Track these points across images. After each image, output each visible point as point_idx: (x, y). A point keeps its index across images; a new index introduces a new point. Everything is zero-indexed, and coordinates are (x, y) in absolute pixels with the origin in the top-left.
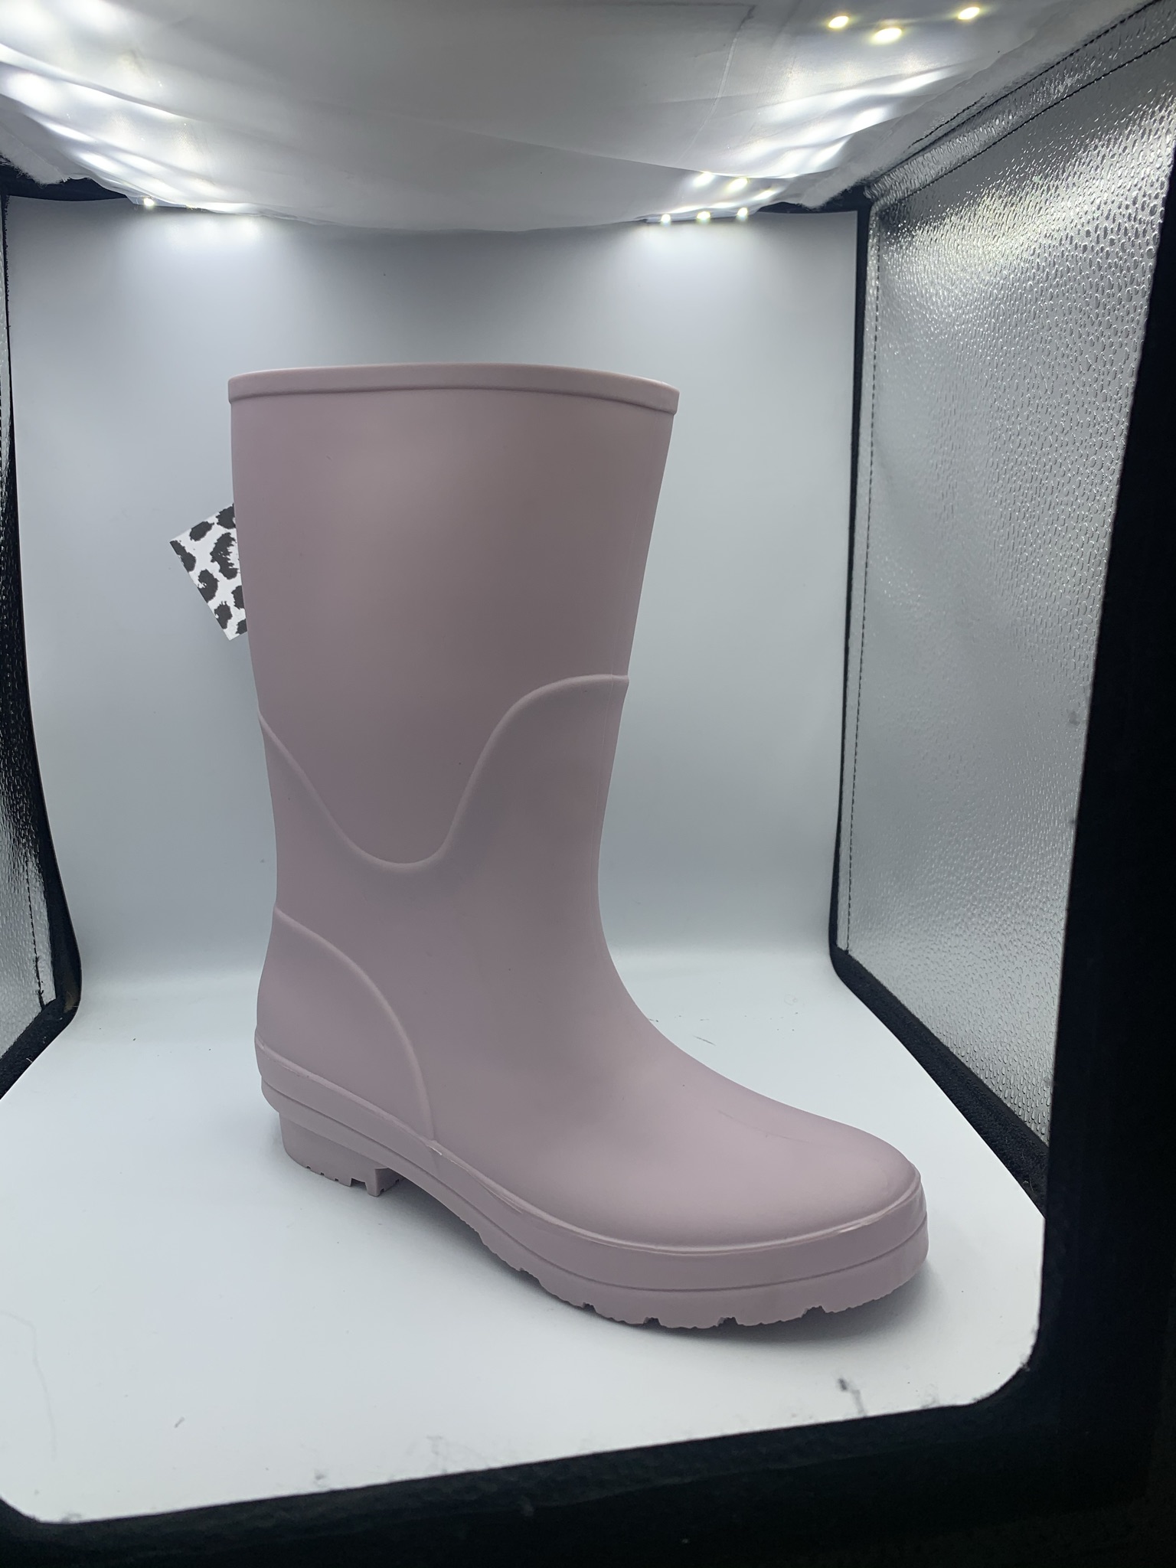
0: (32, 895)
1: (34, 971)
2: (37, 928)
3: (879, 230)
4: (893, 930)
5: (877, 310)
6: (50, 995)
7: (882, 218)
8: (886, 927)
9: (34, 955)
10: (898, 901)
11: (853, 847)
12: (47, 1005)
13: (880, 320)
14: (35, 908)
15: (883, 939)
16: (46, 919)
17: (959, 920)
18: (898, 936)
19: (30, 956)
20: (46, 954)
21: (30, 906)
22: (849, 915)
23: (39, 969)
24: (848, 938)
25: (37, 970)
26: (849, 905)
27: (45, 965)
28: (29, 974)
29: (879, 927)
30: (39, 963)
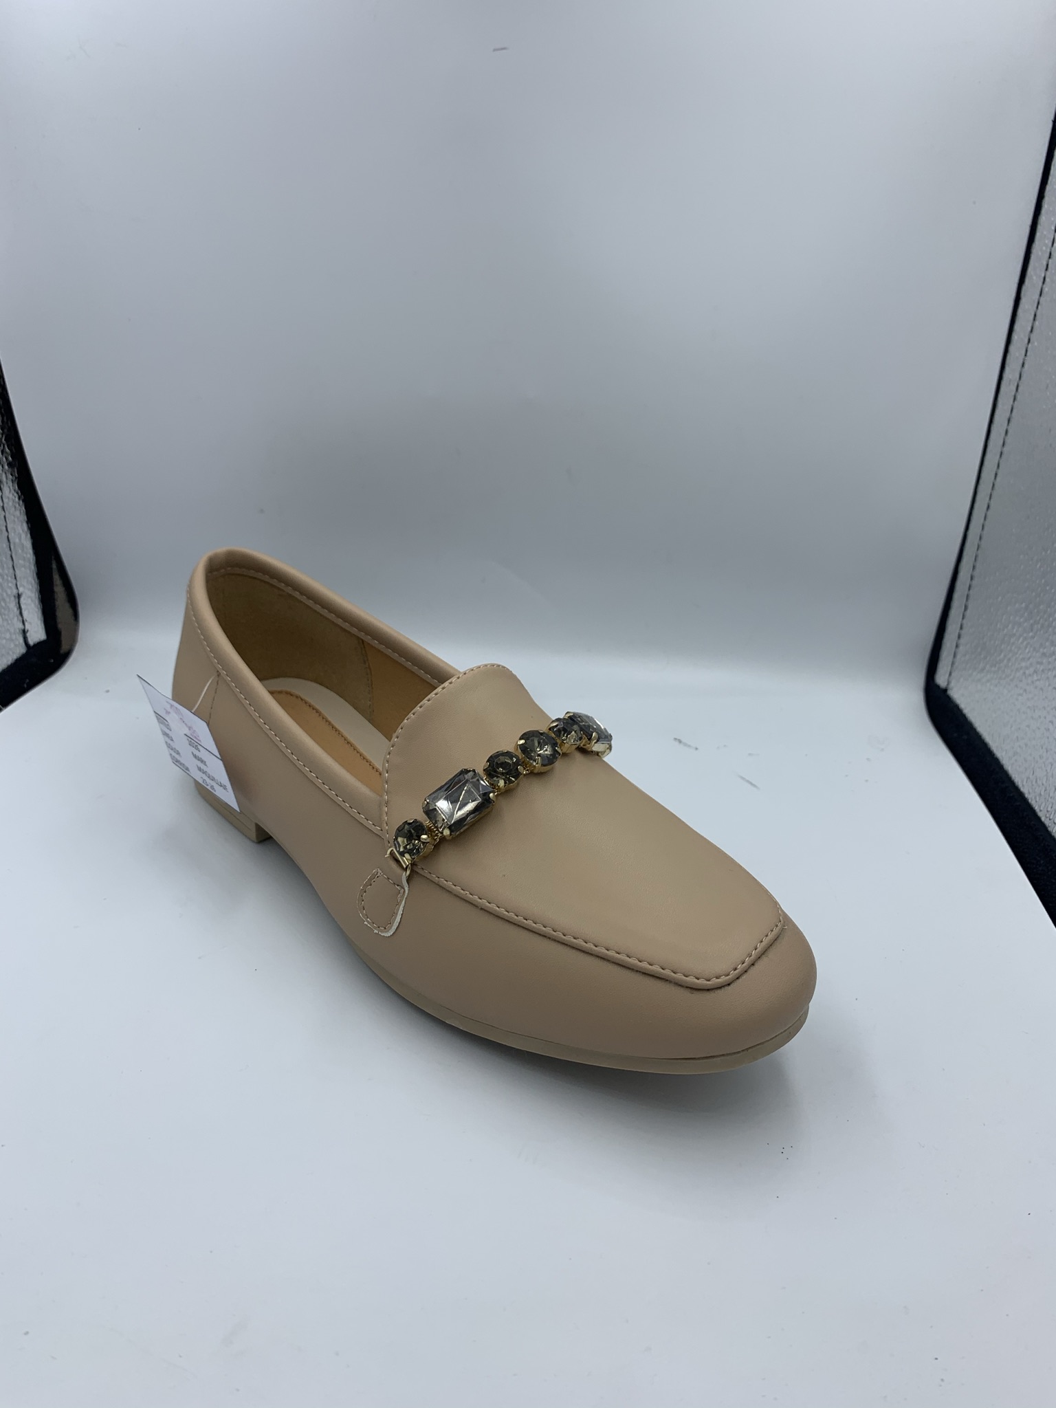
1: (16, 609)
2: (19, 562)
4: (1012, 677)
6: (37, 633)
8: (1003, 671)
9: (15, 591)
10: (1025, 643)
11: (978, 565)
12: (33, 645)
15: (996, 686)
16: (30, 551)
18: (1016, 686)
19: (9, 592)
20: (32, 591)
21: (8, 537)
22: (958, 648)
23: (23, 606)
24: (950, 674)
25: (20, 608)
26: (959, 637)
27: (29, 601)
28: (9, 611)
29: (993, 669)
30: (22, 600)
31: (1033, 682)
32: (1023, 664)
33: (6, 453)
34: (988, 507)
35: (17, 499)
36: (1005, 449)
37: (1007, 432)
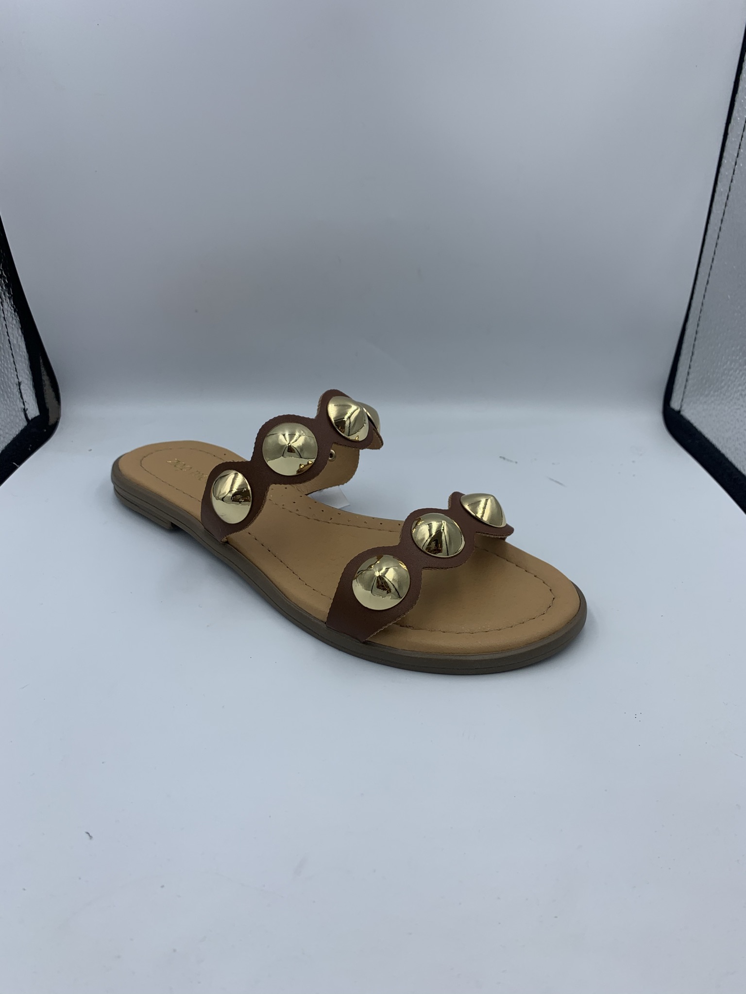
0: (10, 331)
1: (18, 393)
2: (18, 358)
4: (731, 398)
6: (33, 411)
8: (724, 395)
9: (16, 380)
10: (741, 373)
12: (32, 420)
14: (14, 341)
15: (719, 405)
16: (25, 350)
18: (735, 404)
19: (12, 380)
20: (28, 380)
21: (9, 340)
22: (687, 380)
23: (22, 391)
24: (682, 400)
25: (21, 392)
26: (688, 373)
27: (27, 388)
28: (13, 395)
29: (716, 393)
30: (22, 387)
32: (740, 388)
33: (4, 276)
35: (13, 312)
37: (720, 229)
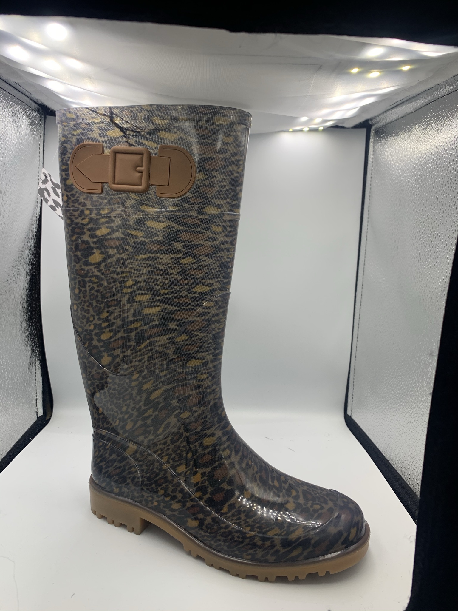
0: (37, 375)
1: (35, 403)
2: (38, 387)
3: (374, 136)
4: (369, 410)
5: (372, 167)
6: (41, 413)
7: (375, 132)
8: (367, 408)
9: (36, 398)
10: (371, 398)
11: (355, 375)
12: (39, 417)
13: (373, 171)
15: (365, 413)
16: (41, 384)
17: (395, 409)
18: (371, 413)
20: (41, 397)
21: (36, 379)
22: (352, 401)
23: (38, 403)
24: (351, 411)
26: (353, 398)
27: (40, 401)
29: (364, 408)
30: (38, 401)
31: (375, 411)
32: (372, 406)
34: (356, 357)
36: (358, 339)
37: (358, 334)
